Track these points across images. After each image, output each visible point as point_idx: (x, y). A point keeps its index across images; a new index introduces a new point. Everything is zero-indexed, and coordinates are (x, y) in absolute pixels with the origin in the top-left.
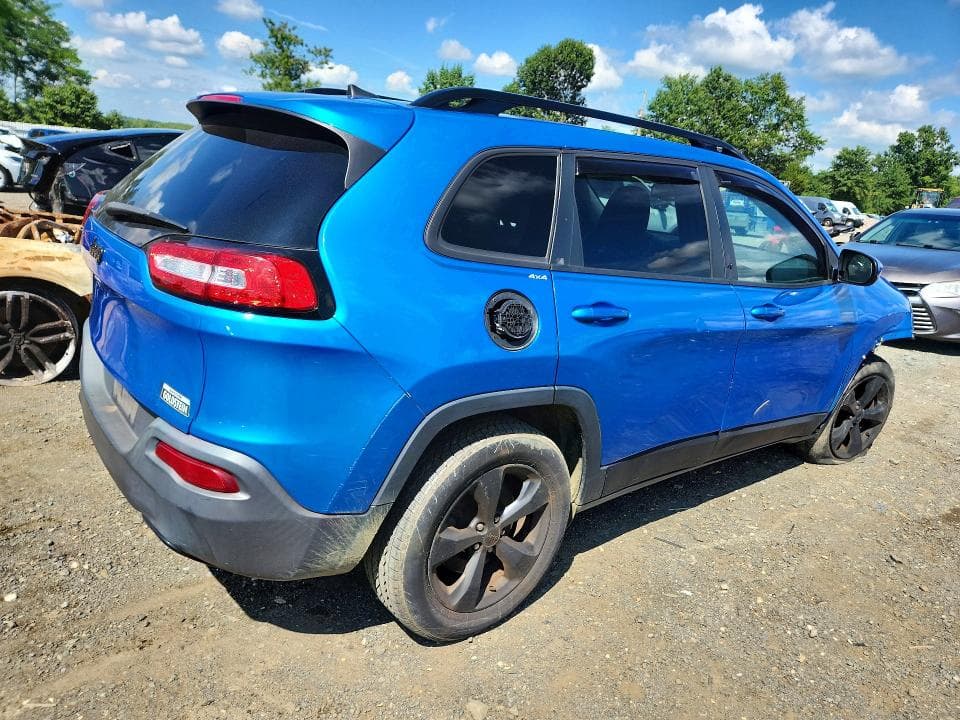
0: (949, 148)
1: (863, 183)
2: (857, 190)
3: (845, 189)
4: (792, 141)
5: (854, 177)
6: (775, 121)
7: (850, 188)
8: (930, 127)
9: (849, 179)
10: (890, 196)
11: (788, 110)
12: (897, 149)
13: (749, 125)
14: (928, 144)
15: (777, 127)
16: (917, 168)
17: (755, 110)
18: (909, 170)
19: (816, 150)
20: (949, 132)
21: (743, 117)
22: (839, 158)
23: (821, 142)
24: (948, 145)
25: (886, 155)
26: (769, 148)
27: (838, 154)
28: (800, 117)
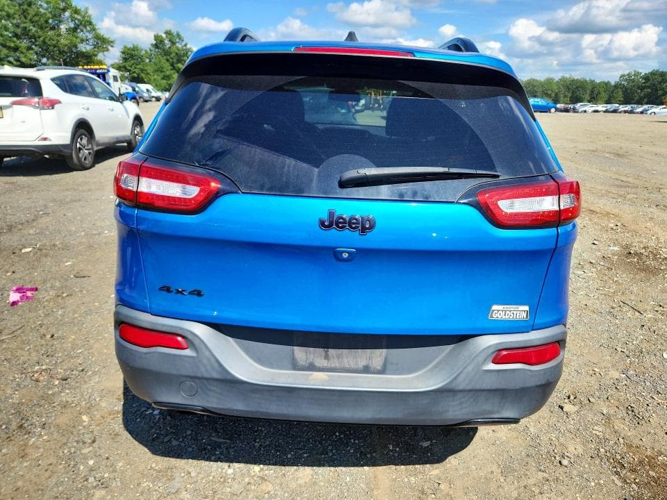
0: (186, 45)
1: (145, 70)
2: (143, 75)
3: (135, 75)
4: (91, 41)
5: (138, 67)
6: (72, 25)
7: (138, 74)
8: (170, 31)
9: (135, 68)
10: (163, 79)
11: (79, 17)
12: (156, 46)
13: (53, 28)
14: (173, 43)
15: (75, 30)
16: (172, 59)
17: (54, 16)
18: (167, 60)
19: (110, 48)
20: (182, 34)
21: (47, 22)
22: (123, 53)
23: (112, 42)
24: (183, 44)
25: (151, 50)
26: (76, 47)
27: (122, 50)
28: (90, 23)
